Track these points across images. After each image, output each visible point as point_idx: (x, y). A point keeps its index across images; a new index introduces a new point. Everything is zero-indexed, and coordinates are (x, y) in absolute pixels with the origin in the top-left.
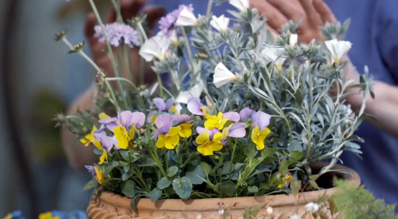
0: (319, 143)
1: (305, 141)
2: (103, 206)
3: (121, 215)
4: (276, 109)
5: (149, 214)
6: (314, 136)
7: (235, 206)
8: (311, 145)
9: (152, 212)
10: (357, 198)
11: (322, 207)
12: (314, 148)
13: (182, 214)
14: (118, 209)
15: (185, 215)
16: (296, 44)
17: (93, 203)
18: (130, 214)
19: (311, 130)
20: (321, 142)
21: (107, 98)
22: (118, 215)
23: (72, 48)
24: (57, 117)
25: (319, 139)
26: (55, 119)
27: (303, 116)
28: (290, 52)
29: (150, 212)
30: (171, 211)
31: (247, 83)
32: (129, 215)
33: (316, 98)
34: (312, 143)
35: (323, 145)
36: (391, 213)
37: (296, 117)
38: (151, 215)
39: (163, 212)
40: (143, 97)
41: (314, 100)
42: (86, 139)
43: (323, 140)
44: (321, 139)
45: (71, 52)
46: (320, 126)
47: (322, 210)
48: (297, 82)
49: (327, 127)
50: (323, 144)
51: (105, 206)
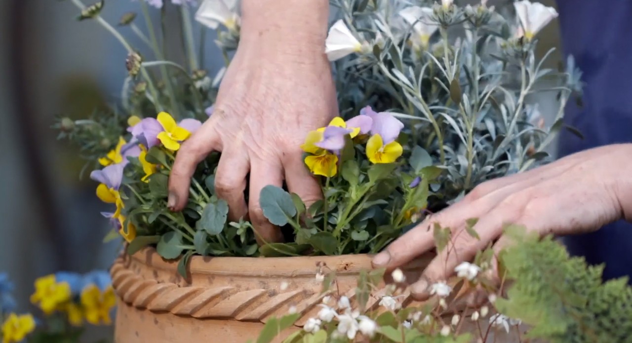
0: (485, 166)
1: (463, 162)
2: (135, 267)
3: (163, 282)
4: (422, 106)
5: (207, 281)
6: (478, 154)
7: (345, 268)
8: (472, 169)
9: (211, 279)
10: (541, 255)
11: (484, 269)
12: (477, 173)
13: (261, 282)
14: (159, 273)
15: (265, 284)
16: (451, 4)
17: (120, 262)
18: (177, 281)
19: (474, 144)
20: (489, 164)
21: (141, 93)
22: (159, 283)
23: (85, 13)
24: (61, 122)
25: (485, 158)
26: (58, 126)
27: (460, 120)
28: (441, 18)
29: (209, 278)
30: (243, 276)
31: (379, 60)
32: (175, 283)
33: (484, 92)
34: (474, 166)
35: (492, 170)
36: (595, 280)
37: (450, 120)
38: (211, 283)
39: (229, 279)
40: (201, 90)
41: (480, 93)
42: (108, 159)
43: (492, 162)
44: (489, 160)
45: (83, 18)
46: (489, 139)
47: (482, 275)
48: (453, 64)
49: (500, 139)
50: (492, 167)
51: (138, 267)
